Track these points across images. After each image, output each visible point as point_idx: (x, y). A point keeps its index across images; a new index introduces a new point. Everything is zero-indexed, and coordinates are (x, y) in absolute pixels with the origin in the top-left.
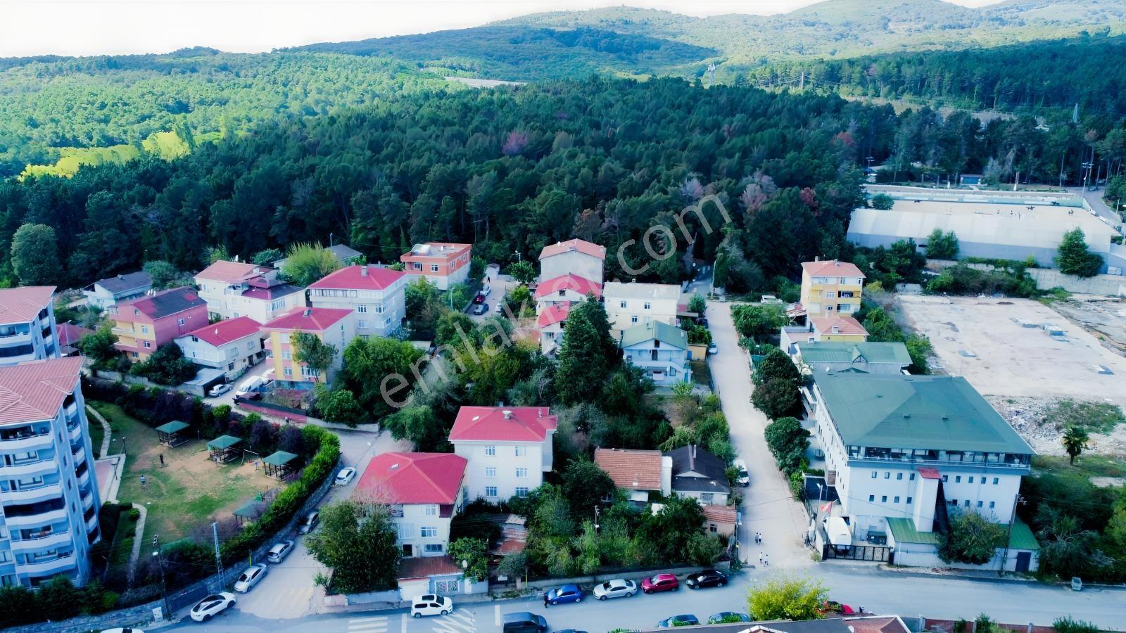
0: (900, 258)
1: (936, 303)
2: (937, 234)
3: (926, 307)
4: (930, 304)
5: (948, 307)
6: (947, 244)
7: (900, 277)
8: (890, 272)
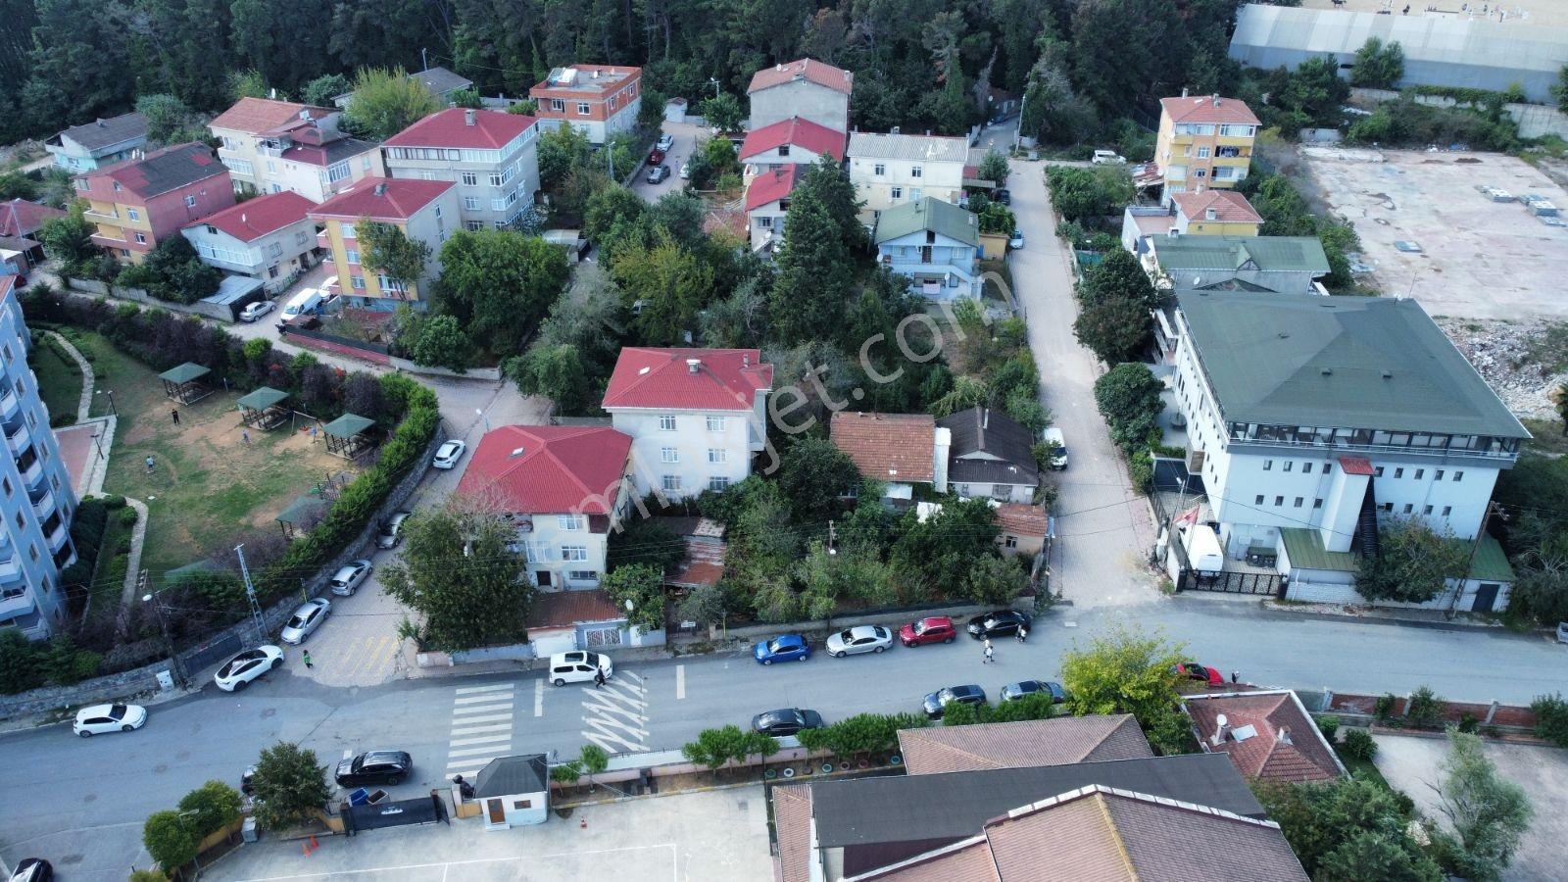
0: (1312, 87)
1: (1361, 161)
2: (1373, 45)
3: (1346, 167)
4: (1352, 162)
5: (1379, 168)
6: (1386, 63)
7: (1308, 119)
8: (1293, 110)
